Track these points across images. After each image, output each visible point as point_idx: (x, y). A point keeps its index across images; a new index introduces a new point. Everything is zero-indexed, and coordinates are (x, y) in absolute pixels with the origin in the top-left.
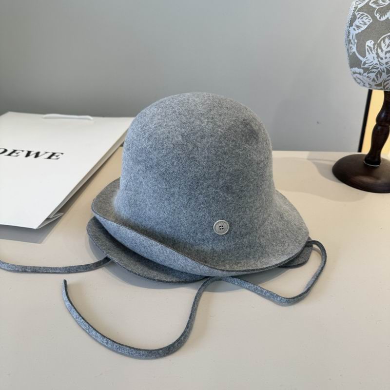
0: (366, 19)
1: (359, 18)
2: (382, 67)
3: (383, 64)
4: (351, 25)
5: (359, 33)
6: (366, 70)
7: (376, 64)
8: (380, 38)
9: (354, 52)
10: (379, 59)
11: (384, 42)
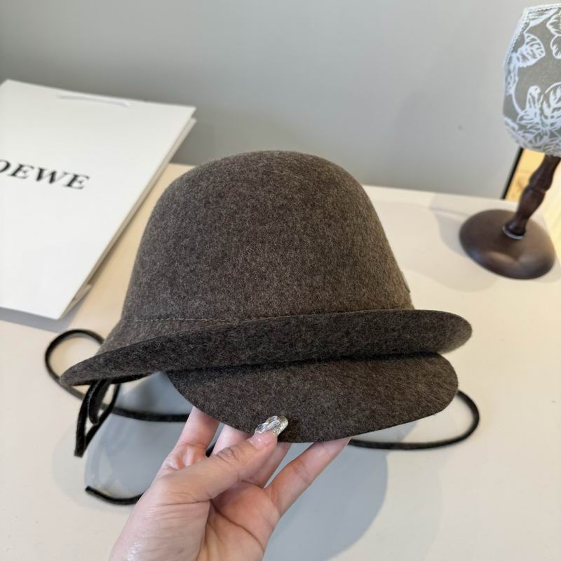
0: (538, 49)
1: (527, 43)
2: (544, 129)
3: (547, 125)
4: (515, 49)
5: (523, 68)
6: (522, 127)
7: (537, 123)
8: (549, 86)
9: (510, 96)
10: (543, 118)
11: (555, 93)
